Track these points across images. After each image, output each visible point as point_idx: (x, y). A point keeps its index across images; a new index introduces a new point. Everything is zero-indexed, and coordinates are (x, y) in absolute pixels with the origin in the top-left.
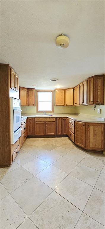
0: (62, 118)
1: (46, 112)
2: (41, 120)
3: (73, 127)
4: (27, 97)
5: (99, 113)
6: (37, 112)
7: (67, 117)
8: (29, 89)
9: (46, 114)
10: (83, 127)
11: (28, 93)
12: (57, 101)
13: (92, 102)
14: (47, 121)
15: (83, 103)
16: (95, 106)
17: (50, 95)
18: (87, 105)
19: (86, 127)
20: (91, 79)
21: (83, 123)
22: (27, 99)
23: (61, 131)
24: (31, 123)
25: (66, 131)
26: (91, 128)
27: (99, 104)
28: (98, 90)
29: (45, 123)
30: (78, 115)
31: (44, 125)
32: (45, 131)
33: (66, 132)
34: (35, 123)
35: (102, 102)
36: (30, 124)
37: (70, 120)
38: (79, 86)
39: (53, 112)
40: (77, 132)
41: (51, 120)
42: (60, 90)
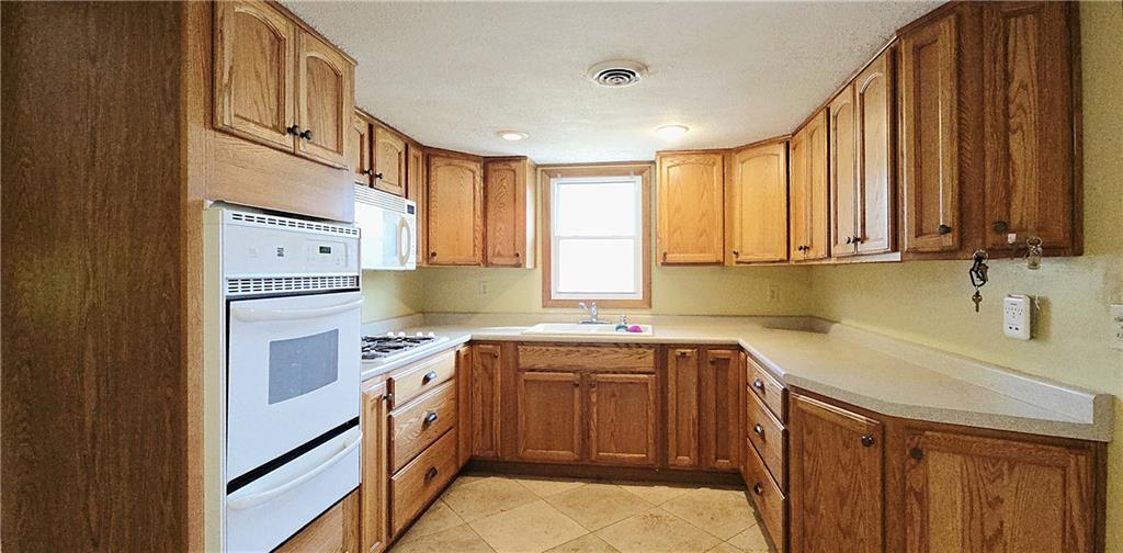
0: (701, 348)
1: (602, 304)
2: (558, 361)
3: (775, 428)
4: (479, 213)
5: (1023, 331)
6: (547, 301)
7: (739, 348)
8: (489, 163)
9: (603, 314)
10: (862, 451)
11: (485, 188)
12: (671, 234)
13: (946, 230)
14: (594, 366)
15: (863, 239)
16: (980, 271)
17: (628, 191)
18: (897, 256)
19: (894, 460)
20: (927, 33)
21: (862, 418)
22: (479, 222)
23: (694, 445)
24: (491, 378)
25: (733, 450)
26: (944, 475)
27: (1019, 252)
28: (1007, 115)
29: (586, 382)
30: (824, 331)
31: (577, 391)
32: (586, 435)
33: (731, 453)
34: (516, 380)
35: (1059, 231)
36: (487, 386)
37: (756, 374)
38: (822, 115)
39: (650, 306)
40: (804, 486)
41: (622, 359)
42: (694, 158)
